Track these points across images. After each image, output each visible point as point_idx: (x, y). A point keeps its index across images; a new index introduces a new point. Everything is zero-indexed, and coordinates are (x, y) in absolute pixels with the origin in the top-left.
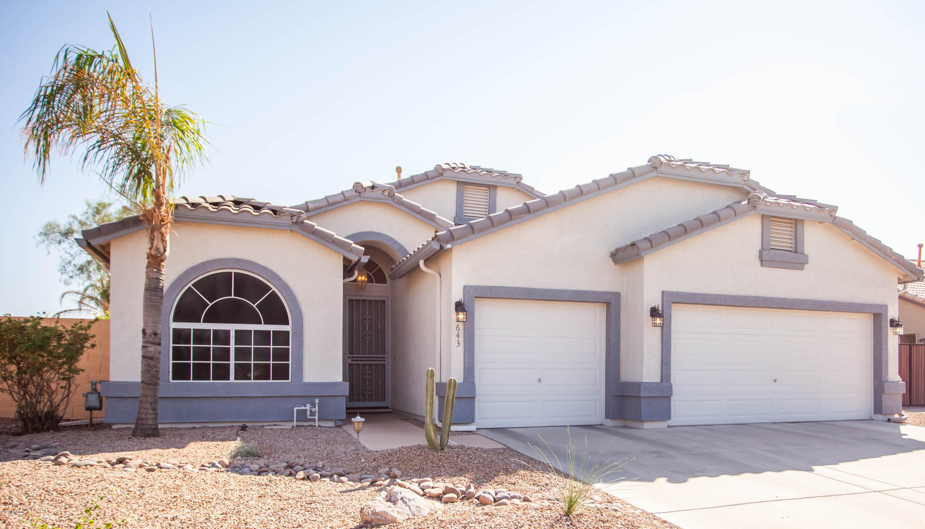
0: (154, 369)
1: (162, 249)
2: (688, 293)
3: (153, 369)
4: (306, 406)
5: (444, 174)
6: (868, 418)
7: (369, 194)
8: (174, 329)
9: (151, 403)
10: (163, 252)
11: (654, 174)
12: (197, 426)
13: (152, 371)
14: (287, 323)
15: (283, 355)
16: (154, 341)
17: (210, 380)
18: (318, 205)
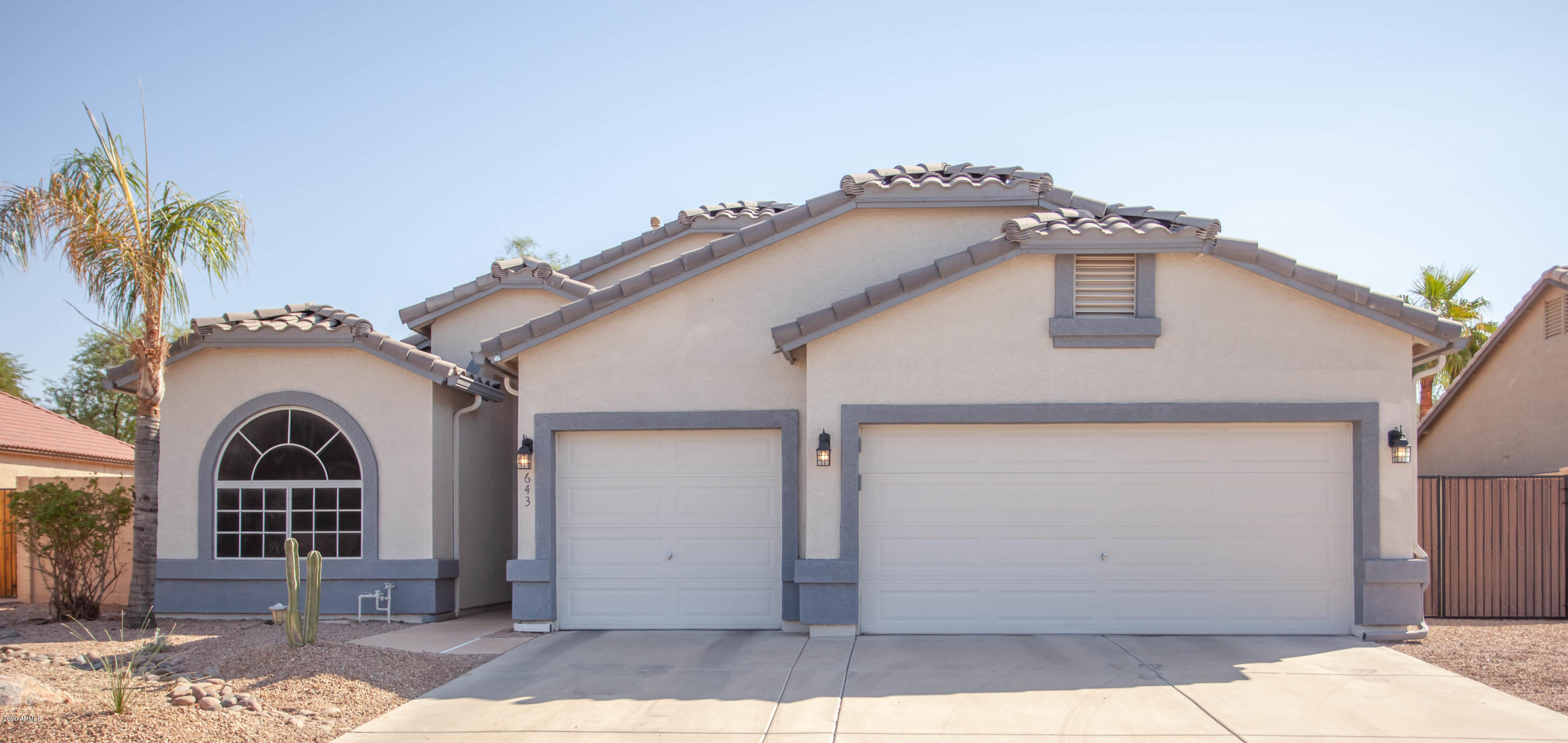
0: (146, 543)
1: (151, 390)
2: (891, 406)
3: (143, 543)
4: (374, 593)
5: (693, 225)
6: (1346, 632)
7: (512, 277)
8: (219, 490)
9: (142, 586)
10: (152, 393)
11: (852, 205)
12: (248, 618)
13: (143, 545)
14: (358, 477)
15: (352, 521)
16: (145, 507)
17: (261, 556)
18: (440, 302)
